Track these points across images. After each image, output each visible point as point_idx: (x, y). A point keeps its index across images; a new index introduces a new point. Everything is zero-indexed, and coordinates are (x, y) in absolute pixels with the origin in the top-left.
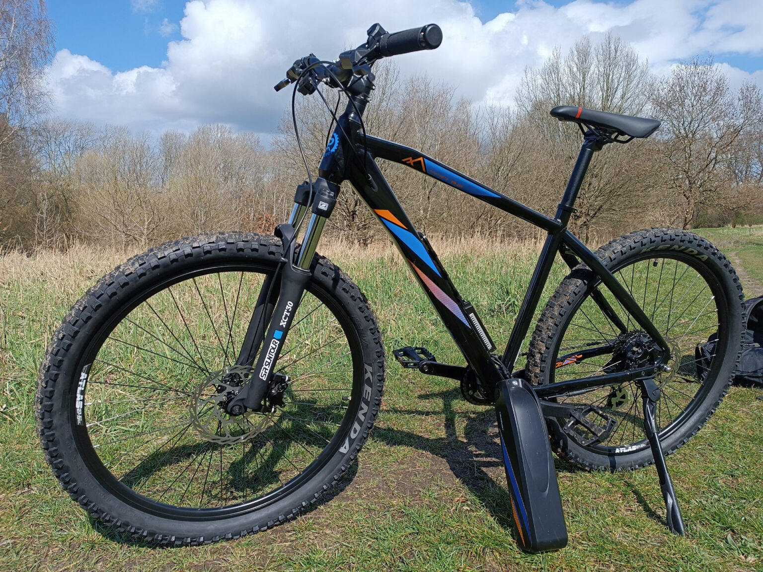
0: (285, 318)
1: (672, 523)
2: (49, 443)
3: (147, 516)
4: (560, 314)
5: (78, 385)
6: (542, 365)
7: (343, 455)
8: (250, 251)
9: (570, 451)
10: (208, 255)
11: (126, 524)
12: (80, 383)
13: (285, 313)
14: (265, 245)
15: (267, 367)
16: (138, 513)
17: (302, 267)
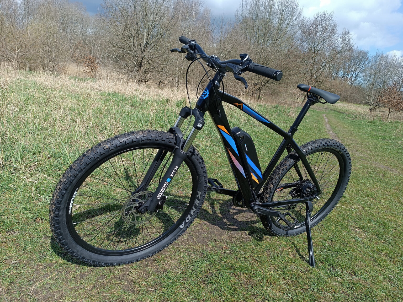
0: (173, 173)
1: (311, 262)
2: (56, 223)
3: (93, 254)
4: (282, 173)
5: (72, 197)
6: (270, 194)
7: (181, 229)
8: (161, 140)
9: (272, 228)
10: (143, 142)
11: (83, 258)
12: (73, 196)
13: (174, 171)
14: (168, 139)
15: (161, 194)
16: (89, 253)
17: (184, 151)
